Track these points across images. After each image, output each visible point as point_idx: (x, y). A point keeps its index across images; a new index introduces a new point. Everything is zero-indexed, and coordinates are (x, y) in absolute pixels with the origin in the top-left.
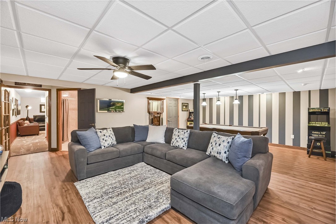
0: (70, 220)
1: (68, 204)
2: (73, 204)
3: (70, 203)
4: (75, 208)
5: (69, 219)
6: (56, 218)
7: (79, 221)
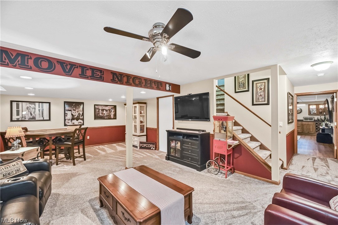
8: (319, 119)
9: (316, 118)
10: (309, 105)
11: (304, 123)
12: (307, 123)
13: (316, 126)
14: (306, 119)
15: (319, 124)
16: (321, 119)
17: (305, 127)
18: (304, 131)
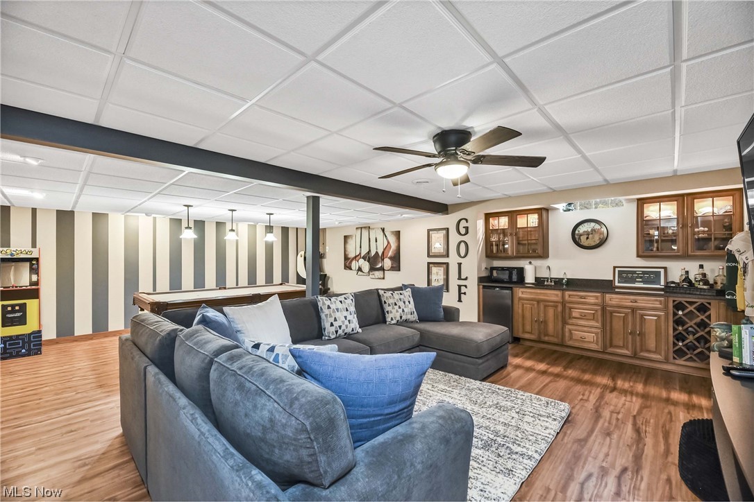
0: (581, 464)
1: (560, 495)
2: (551, 487)
3: (553, 493)
4: (556, 477)
5: (581, 467)
6: (599, 488)
7: (571, 454)
8: (692, 277)
9: (676, 270)
10: (641, 203)
11: (614, 302)
12: (627, 301)
13: (678, 322)
14: (626, 275)
15: (691, 308)
16: (706, 282)
17: (617, 325)
18: (611, 346)
